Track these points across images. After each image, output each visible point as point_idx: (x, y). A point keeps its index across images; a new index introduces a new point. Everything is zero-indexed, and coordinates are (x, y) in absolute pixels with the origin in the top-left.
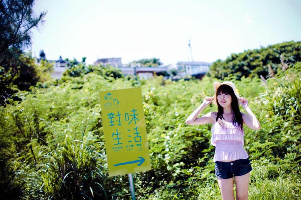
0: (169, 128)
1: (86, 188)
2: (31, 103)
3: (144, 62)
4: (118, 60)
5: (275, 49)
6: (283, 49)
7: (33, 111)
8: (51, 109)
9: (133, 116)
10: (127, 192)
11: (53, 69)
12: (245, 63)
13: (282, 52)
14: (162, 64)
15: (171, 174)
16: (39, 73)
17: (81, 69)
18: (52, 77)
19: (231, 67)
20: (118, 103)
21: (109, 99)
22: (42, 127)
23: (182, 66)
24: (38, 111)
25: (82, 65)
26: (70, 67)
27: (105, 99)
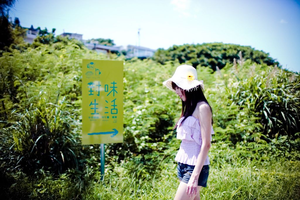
0: (137, 103)
1: (56, 152)
2: (7, 60)
3: (101, 40)
4: (80, 36)
5: (208, 47)
6: (214, 48)
7: (9, 68)
8: (26, 69)
9: (113, 88)
10: (96, 159)
11: (26, 35)
12: (183, 54)
13: (212, 50)
14: (115, 45)
15: (137, 147)
16: (14, 36)
17: (50, 38)
18: (24, 41)
19: (172, 55)
20: (100, 73)
21: (91, 68)
22: (17, 85)
23: (131, 49)
24: (14, 69)
25: (51, 35)
26: (41, 35)
27: (88, 67)
